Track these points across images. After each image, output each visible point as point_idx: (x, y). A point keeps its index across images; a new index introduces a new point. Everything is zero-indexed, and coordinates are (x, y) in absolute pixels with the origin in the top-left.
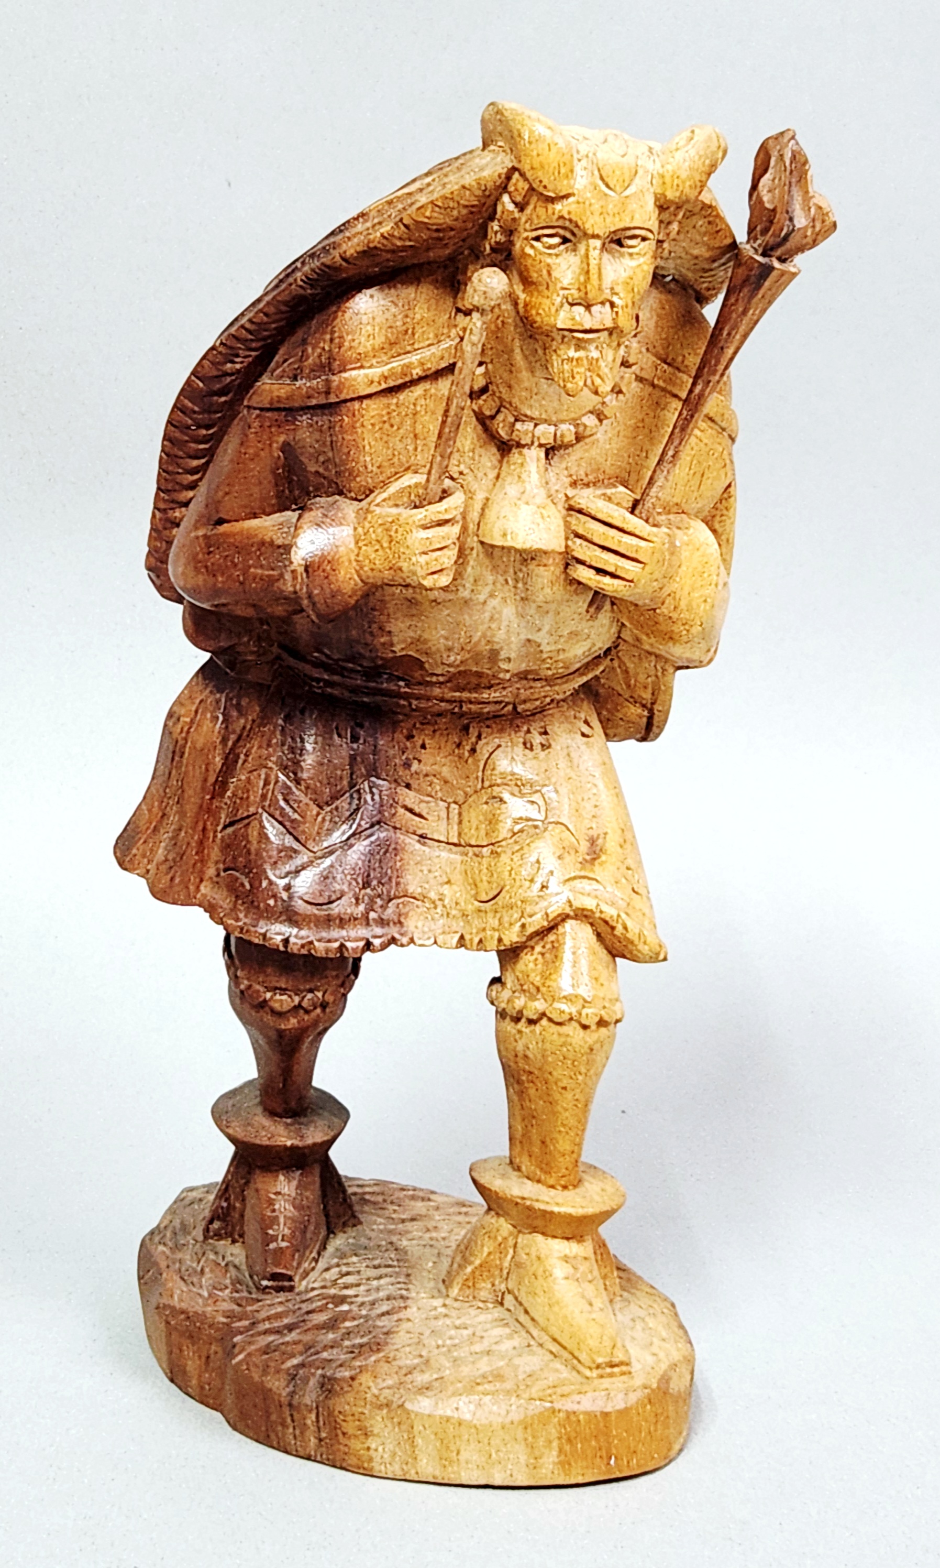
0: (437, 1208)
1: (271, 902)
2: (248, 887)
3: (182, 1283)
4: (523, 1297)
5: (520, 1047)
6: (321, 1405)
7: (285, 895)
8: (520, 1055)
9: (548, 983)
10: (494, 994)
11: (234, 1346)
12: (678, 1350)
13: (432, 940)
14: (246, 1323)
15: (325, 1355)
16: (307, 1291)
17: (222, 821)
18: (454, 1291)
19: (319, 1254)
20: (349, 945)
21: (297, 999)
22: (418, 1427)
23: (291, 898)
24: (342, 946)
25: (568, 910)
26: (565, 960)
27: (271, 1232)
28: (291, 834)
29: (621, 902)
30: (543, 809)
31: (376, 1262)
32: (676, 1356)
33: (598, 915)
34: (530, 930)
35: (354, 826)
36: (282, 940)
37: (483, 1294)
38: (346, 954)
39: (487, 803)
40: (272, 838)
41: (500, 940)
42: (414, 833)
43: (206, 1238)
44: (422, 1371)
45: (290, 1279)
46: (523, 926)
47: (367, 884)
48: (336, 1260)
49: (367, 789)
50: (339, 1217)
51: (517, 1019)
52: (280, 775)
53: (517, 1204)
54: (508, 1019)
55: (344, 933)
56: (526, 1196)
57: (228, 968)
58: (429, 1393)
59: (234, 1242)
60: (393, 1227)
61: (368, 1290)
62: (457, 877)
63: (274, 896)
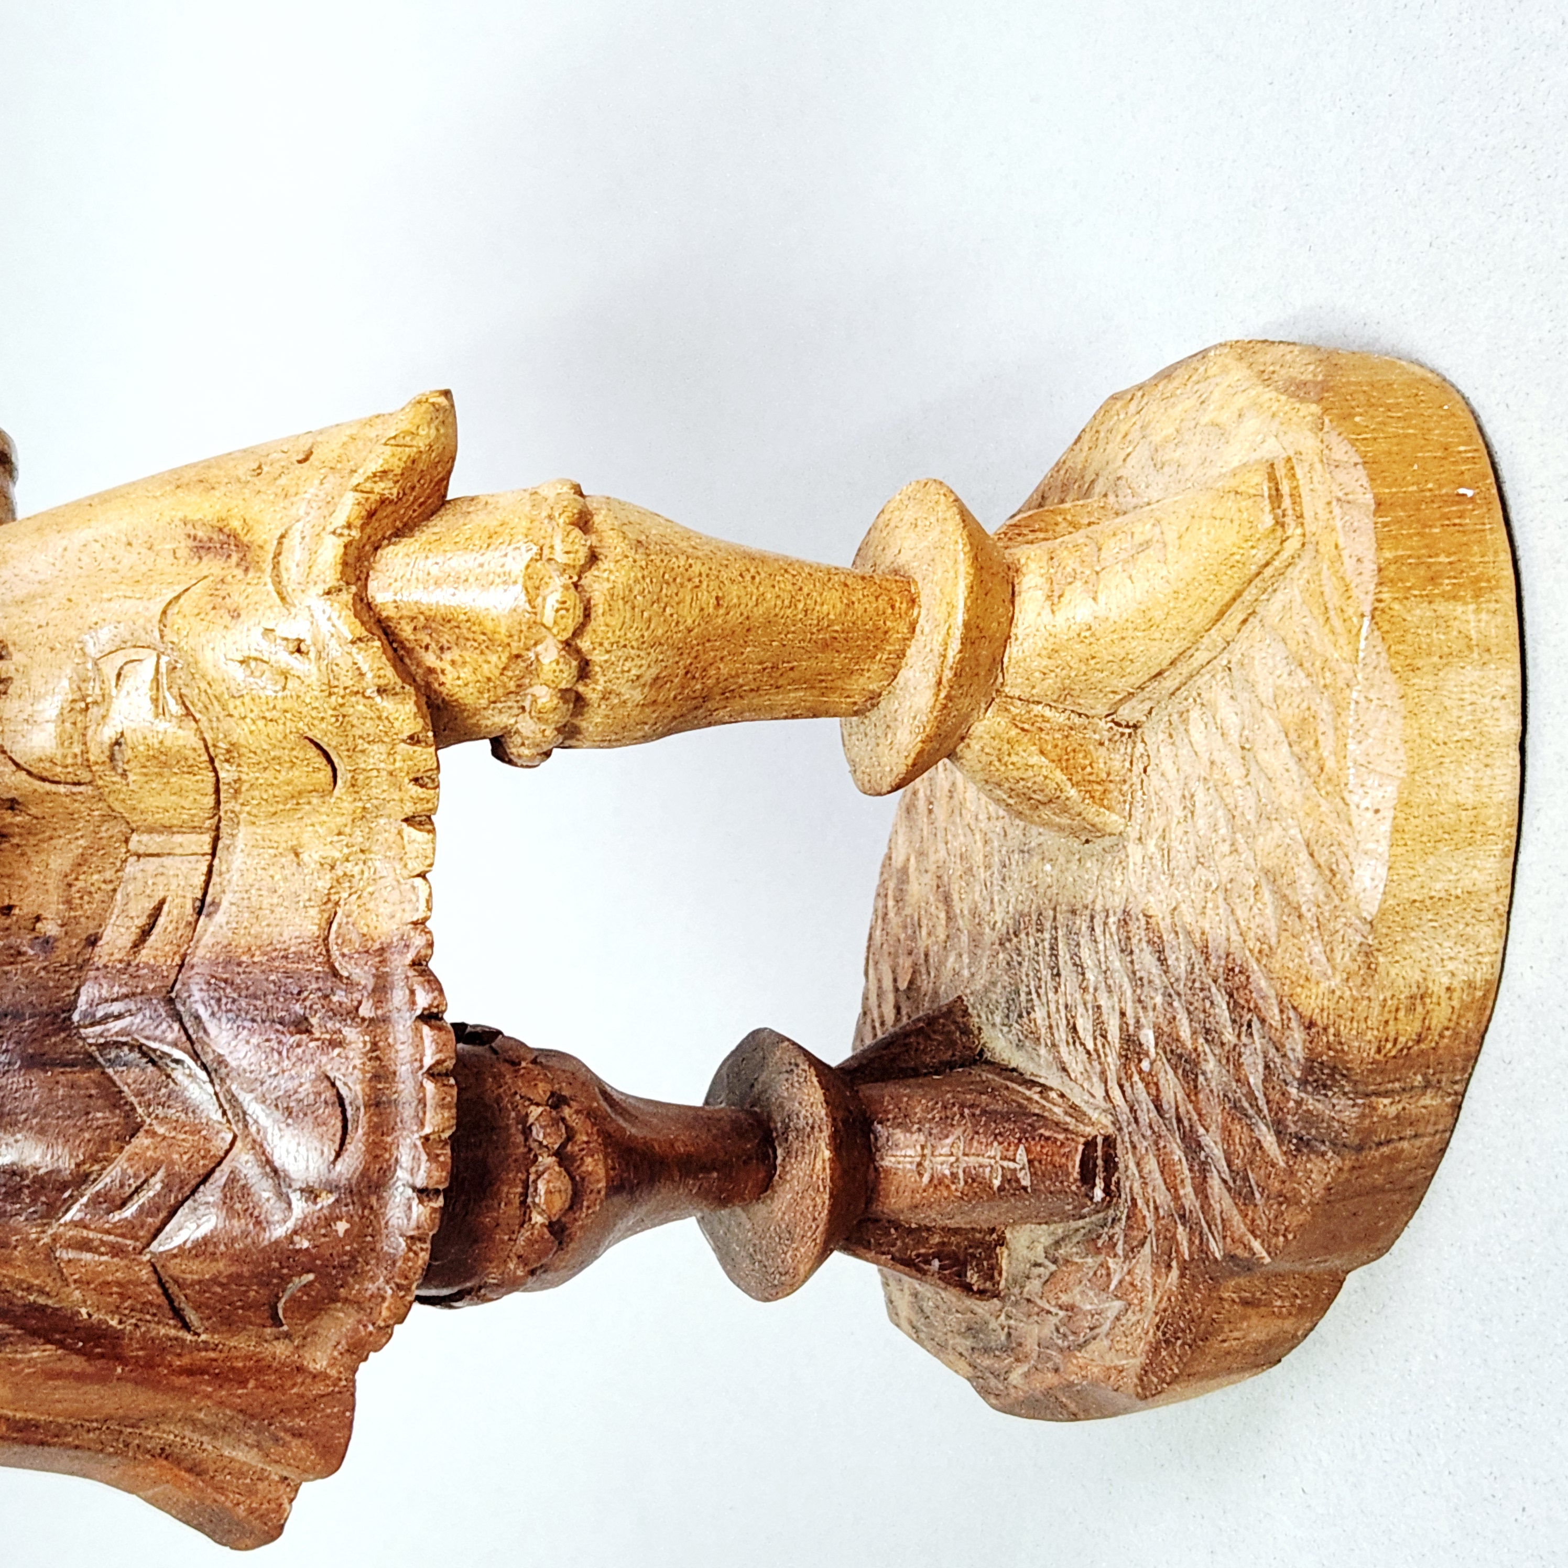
0: (921, 854)
1: (342, 1227)
2: (311, 1277)
3: (1092, 1346)
4: (1123, 685)
5: (637, 696)
6: (1361, 1088)
7: (327, 1200)
8: (652, 696)
9: (502, 636)
10: (526, 752)
11: (1233, 1257)
12: (1225, 370)
13: (419, 880)
14: (1181, 1233)
15: (1255, 1080)
16: (1113, 1110)
17: (173, 1332)
18: (1113, 820)
19: (1034, 1083)
20: (428, 1061)
21: (545, 1160)
22: (1410, 891)
23: (331, 1187)
24: (432, 1074)
25: (346, 597)
26: (454, 602)
27: (997, 1183)
28: (194, 1191)
29: (327, 486)
30: (132, 654)
31: (1046, 973)
32: (1239, 373)
33: (355, 533)
34: (390, 675)
35: (178, 1054)
36: (421, 1201)
37: (1117, 762)
38: (450, 1064)
39: (124, 775)
40: (206, 1228)
41: (413, 740)
42: (193, 926)
43: (996, 1295)
44: (1292, 883)
45: (1090, 1145)
46: (381, 691)
47: (301, 1026)
48: (1043, 1051)
49: (98, 1029)
50: (952, 1044)
51: (578, 702)
52: (68, 1217)
53: (948, 697)
54: (576, 721)
55: (404, 1070)
56: (933, 681)
57: (485, 1300)
58: (1344, 867)
59: (1002, 1241)
60: (964, 938)
61: (1109, 990)
62: (283, 833)
63: (329, 1221)
